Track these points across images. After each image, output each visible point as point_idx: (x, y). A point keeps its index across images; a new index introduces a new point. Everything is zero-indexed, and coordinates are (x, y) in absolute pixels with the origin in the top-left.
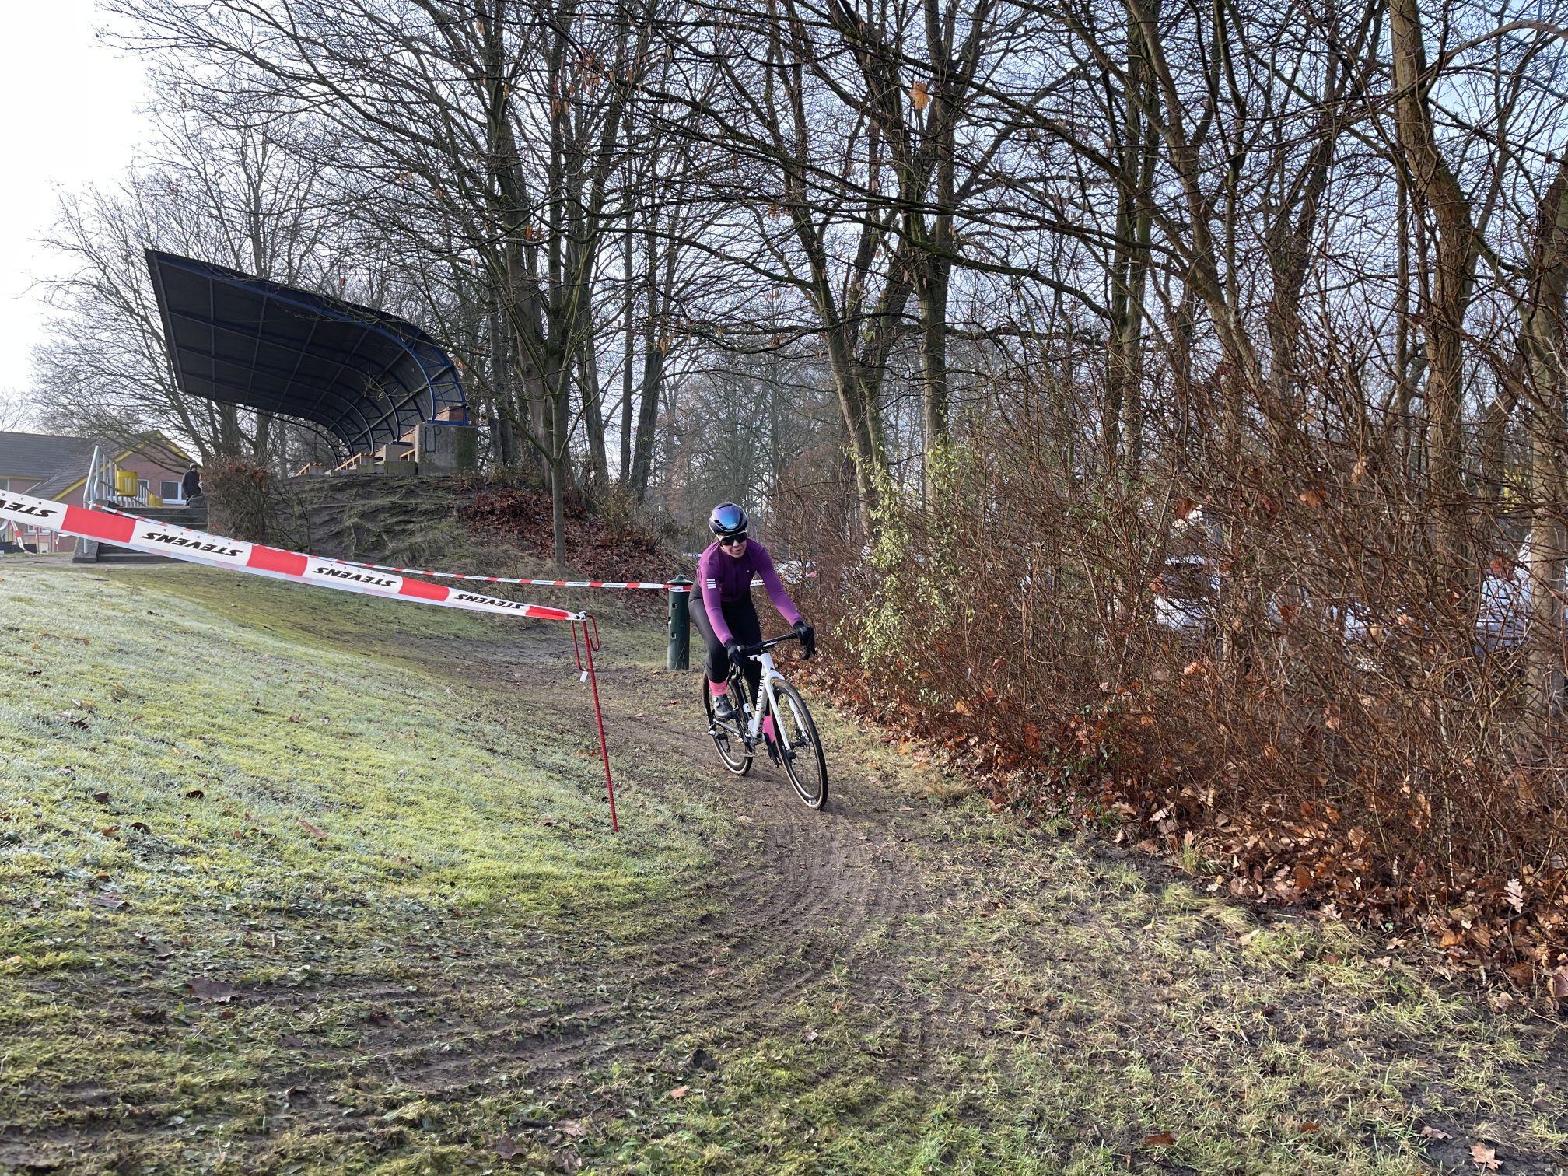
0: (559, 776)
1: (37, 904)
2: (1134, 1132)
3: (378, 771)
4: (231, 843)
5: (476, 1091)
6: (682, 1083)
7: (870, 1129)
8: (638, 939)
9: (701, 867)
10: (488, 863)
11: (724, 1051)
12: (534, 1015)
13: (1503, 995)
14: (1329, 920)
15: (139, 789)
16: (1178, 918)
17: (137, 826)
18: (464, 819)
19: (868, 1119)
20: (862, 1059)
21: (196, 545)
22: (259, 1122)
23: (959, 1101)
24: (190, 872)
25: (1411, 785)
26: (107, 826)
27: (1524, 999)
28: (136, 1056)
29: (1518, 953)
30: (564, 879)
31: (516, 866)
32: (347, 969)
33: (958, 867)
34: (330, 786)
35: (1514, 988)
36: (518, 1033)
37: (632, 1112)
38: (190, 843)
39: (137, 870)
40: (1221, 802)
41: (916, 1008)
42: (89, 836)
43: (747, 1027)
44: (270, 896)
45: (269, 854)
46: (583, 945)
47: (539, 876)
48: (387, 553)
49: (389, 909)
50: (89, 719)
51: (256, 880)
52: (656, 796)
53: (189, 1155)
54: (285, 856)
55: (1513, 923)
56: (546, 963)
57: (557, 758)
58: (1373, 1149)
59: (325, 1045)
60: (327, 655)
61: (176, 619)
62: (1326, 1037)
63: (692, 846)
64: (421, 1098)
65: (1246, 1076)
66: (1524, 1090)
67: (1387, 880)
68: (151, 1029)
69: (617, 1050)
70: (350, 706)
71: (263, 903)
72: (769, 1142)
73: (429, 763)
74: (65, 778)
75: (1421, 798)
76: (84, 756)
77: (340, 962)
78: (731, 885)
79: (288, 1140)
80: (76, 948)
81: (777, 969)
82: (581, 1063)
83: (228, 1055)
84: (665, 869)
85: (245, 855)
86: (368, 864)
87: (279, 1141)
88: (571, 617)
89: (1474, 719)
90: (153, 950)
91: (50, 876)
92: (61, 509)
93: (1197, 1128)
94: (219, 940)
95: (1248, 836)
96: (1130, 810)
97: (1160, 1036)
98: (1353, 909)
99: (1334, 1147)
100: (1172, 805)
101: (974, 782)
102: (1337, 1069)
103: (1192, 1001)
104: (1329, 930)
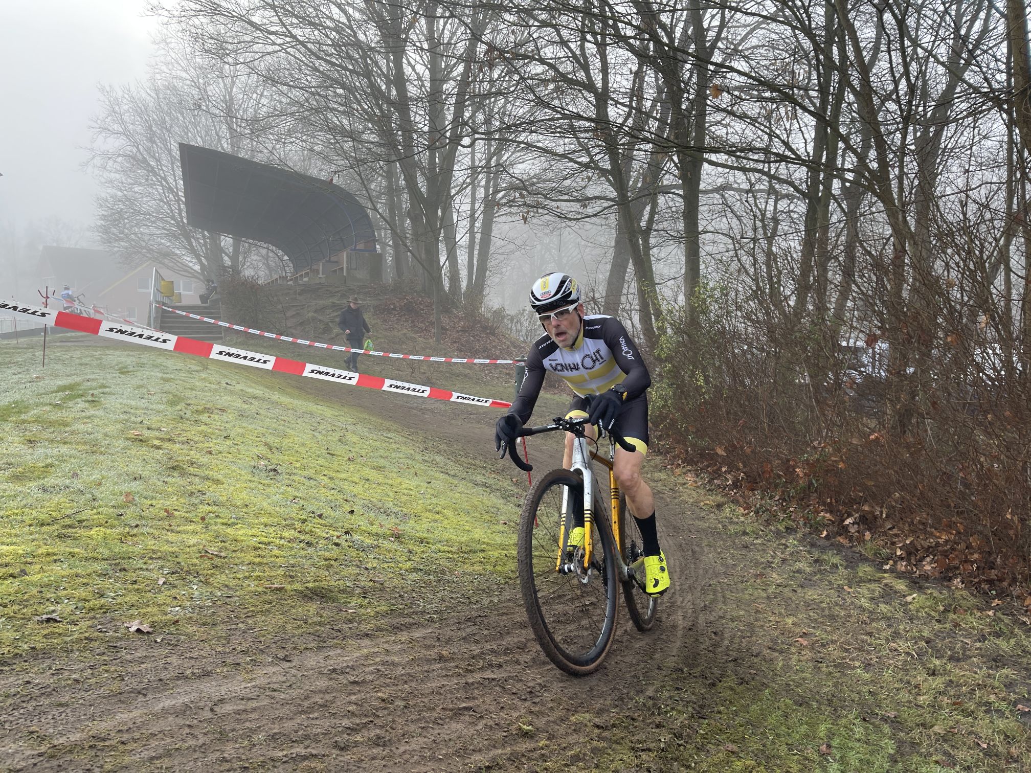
14: (957, 588)
16: (868, 585)
34: (398, 503)
58: (992, 715)
60: (327, 409)
62: (961, 656)
65: (919, 676)
67: (993, 566)
75: (1016, 519)
95: (907, 536)
96: (831, 518)
97: (869, 653)
98: (972, 582)
99: (971, 714)
100: (857, 515)
101: (727, 495)
102: (968, 673)
103: (884, 634)
104: (958, 594)
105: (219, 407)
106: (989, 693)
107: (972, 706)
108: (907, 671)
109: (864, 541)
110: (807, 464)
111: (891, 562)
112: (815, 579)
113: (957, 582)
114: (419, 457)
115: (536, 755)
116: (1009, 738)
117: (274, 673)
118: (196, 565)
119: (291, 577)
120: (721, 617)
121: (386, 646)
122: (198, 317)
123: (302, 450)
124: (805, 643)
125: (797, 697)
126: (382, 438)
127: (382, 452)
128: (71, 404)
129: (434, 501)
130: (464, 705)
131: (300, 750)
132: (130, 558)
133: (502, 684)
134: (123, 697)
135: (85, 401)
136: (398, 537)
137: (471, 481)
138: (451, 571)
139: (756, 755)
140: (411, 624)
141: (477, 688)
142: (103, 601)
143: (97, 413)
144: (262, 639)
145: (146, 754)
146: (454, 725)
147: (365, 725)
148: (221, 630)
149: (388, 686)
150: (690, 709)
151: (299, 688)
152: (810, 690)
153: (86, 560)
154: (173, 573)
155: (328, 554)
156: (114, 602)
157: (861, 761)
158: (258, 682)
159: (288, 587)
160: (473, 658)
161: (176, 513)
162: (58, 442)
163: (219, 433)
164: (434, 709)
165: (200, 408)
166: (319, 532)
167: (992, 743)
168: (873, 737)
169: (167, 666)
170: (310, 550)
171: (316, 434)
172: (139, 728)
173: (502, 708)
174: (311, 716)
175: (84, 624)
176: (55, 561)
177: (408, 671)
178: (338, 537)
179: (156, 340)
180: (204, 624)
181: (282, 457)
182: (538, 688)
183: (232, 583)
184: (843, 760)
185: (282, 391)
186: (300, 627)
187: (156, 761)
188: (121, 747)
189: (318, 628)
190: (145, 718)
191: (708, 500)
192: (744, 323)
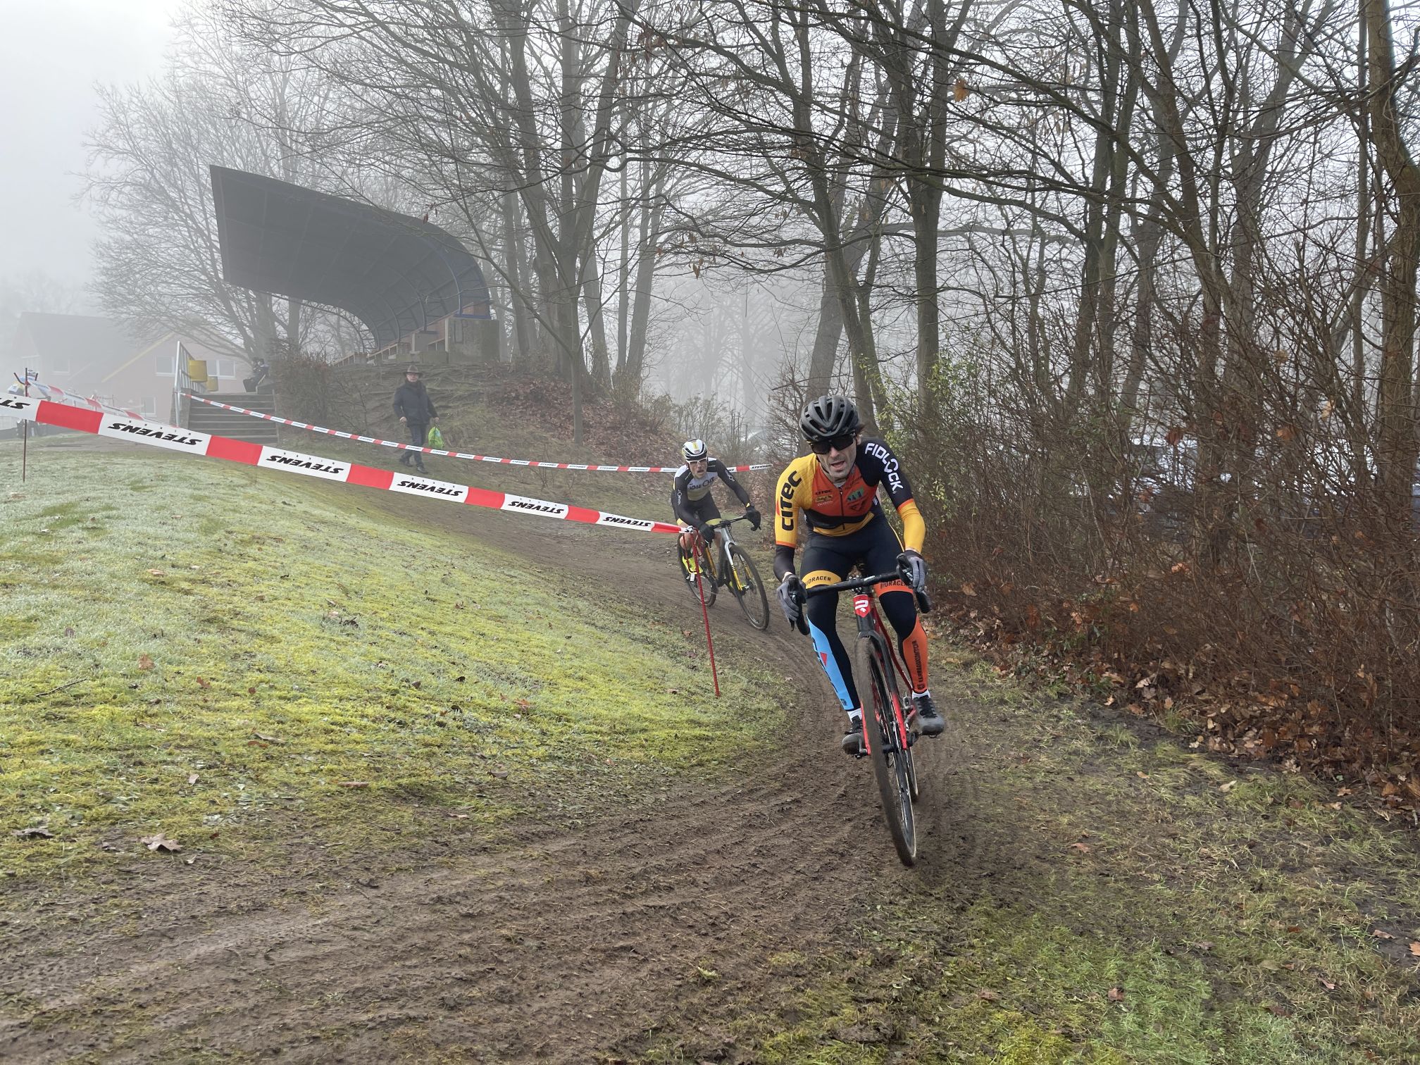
0: (652, 647)
3: (544, 651)
14: (1290, 772)
16: (1169, 770)
25: (1366, 671)
34: (526, 666)
50: (357, 619)
57: (640, 630)
58: (1340, 945)
60: (424, 538)
62: (1297, 864)
65: (1241, 893)
67: (1339, 742)
95: (1221, 703)
96: (1119, 679)
97: (1171, 862)
98: (1310, 764)
99: (1312, 943)
100: (1154, 675)
101: (977, 650)
102: (1308, 888)
103: (1191, 836)
104: (1291, 781)
105: (273, 535)
106: (1337, 915)
107: (1313, 933)
108: (1224, 885)
109: (1163, 709)
110: (1088, 606)
111: (1200, 738)
112: (1097, 762)
113: (1289, 763)
114: (553, 603)
115: (722, 1009)
116: (1363, 976)
117: (355, 904)
118: (242, 756)
119: (377, 770)
120: (973, 817)
121: (512, 864)
122: (242, 410)
123: (391, 594)
124: (1086, 850)
125: (1077, 924)
126: (503, 576)
127: (502, 596)
128: (62, 532)
129: (576, 662)
130: (621, 943)
131: (392, 1011)
132: (149, 747)
133: (673, 913)
134: (139, 942)
135: (83, 529)
136: (526, 713)
137: (627, 634)
138: (601, 758)
139: (1023, 1004)
140: (545, 834)
141: (639, 920)
142: (111, 808)
143: (99, 544)
144: (337, 858)
145: (174, 1022)
146: (608, 972)
147: (483, 975)
148: (280, 846)
149: (515, 919)
150: (931, 942)
151: (391, 924)
152: (1094, 914)
153: (86, 750)
154: (210, 767)
155: (428, 738)
156: (127, 808)
157: (1165, 1009)
158: (332, 918)
159: (373, 784)
160: (633, 878)
161: (213, 683)
162: (45, 585)
163: (274, 571)
164: (579, 950)
165: (246, 537)
166: (416, 707)
167: (1341, 983)
168: (1180, 977)
169: (203, 897)
170: (404, 733)
171: (411, 572)
172: (163, 985)
173: (675, 946)
174: (408, 963)
175: (83, 841)
176: (42, 752)
177: (542, 897)
178: (442, 714)
179: (181, 440)
180: (255, 838)
181: (362, 605)
182: (723, 918)
183: (294, 780)
184: (1140, 1009)
185: (361, 512)
186: (390, 839)
187: (187, 1032)
188: (138, 1013)
189: (415, 840)
190: (172, 971)
191: (952, 656)
192: (1000, 414)
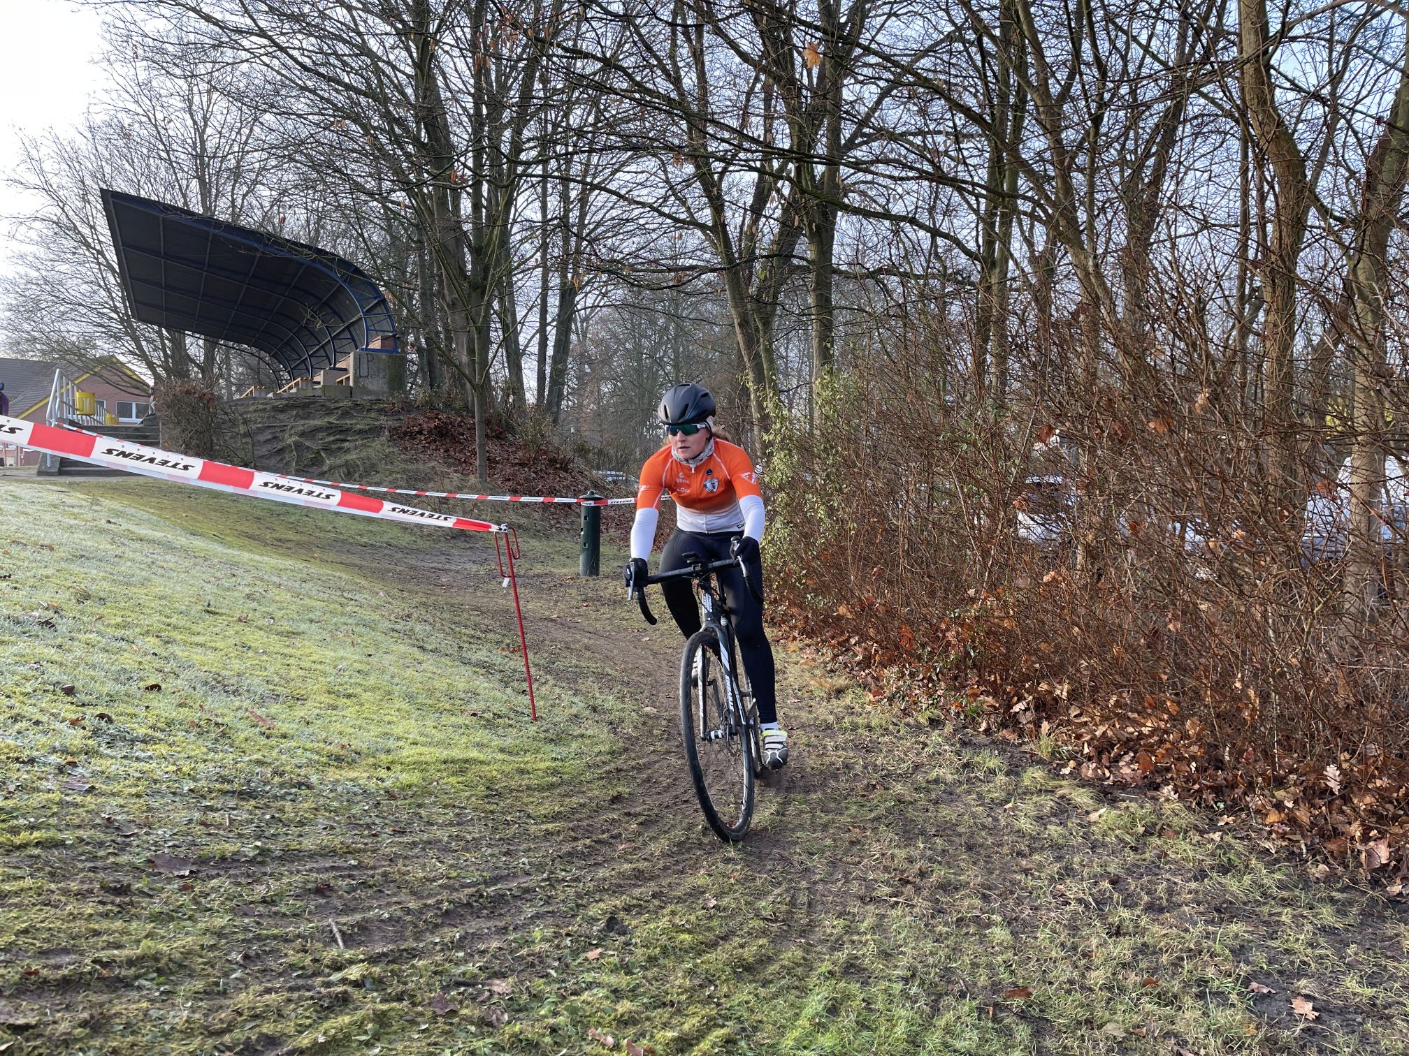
0: (483, 671)
1: (12, 787)
2: (996, 987)
3: (319, 667)
4: (187, 732)
5: (413, 954)
6: (597, 946)
7: (764, 986)
8: (556, 817)
9: (612, 753)
10: (420, 749)
11: (634, 917)
12: (464, 886)
13: (1322, 867)
14: (1167, 800)
15: (103, 682)
16: (1035, 798)
17: (102, 716)
18: (398, 710)
19: (762, 976)
20: (756, 924)
21: (152, 460)
22: (217, 984)
23: (842, 961)
24: (150, 758)
25: (1242, 680)
26: (74, 717)
27: (1340, 869)
28: (105, 925)
29: (1335, 829)
30: (488, 764)
31: (445, 752)
32: (294, 845)
33: (840, 752)
34: (277, 679)
35: (1331, 860)
36: (450, 902)
37: (552, 972)
38: (150, 732)
39: (101, 756)
40: (1074, 696)
41: (803, 878)
42: (58, 726)
43: (654, 896)
44: (224, 779)
45: (221, 741)
46: (507, 823)
47: (466, 761)
48: (325, 468)
49: (331, 791)
50: (56, 619)
51: (210, 765)
52: (571, 689)
53: (154, 1013)
54: (237, 743)
55: (1330, 803)
56: (474, 839)
57: (481, 655)
58: (1206, 1002)
59: (276, 913)
60: (270, 561)
61: (133, 528)
62: (1165, 903)
63: (604, 733)
64: (363, 961)
65: (1094, 939)
66: (1339, 950)
67: (1219, 764)
68: (118, 900)
69: (537, 916)
70: (293, 607)
71: (218, 786)
72: (675, 998)
73: (365, 659)
74: (34, 673)
75: (1251, 692)
76: (52, 653)
77: (288, 839)
78: (638, 769)
79: (244, 999)
80: (48, 827)
81: (680, 844)
82: (506, 928)
83: (188, 923)
84: (580, 755)
85: (200, 742)
86: (312, 751)
87: (236, 1001)
88: (494, 528)
89: (1299, 624)
90: (118, 829)
91: (23, 762)
92: (28, 427)
93: (1050, 983)
94: (178, 820)
95: (1097, 725)
96: (994, 703)
97: (1019, 902)
98: (1189, 790)
99: (1172, 1000)
100: (1030, 698)
101: (854, 676)
102: (1175, 930)
103: (1047, 871)
104: (1167, 808)
106: (1206, 965)
107: (1176, 987)
108: (1076, 929)
109: (1038, 737)
111: (1072, 763)
112: (957, 791)
113: (1167, 790)
116: (1231, 1042)
167: (1203, 1052)
191: (826, 682)
